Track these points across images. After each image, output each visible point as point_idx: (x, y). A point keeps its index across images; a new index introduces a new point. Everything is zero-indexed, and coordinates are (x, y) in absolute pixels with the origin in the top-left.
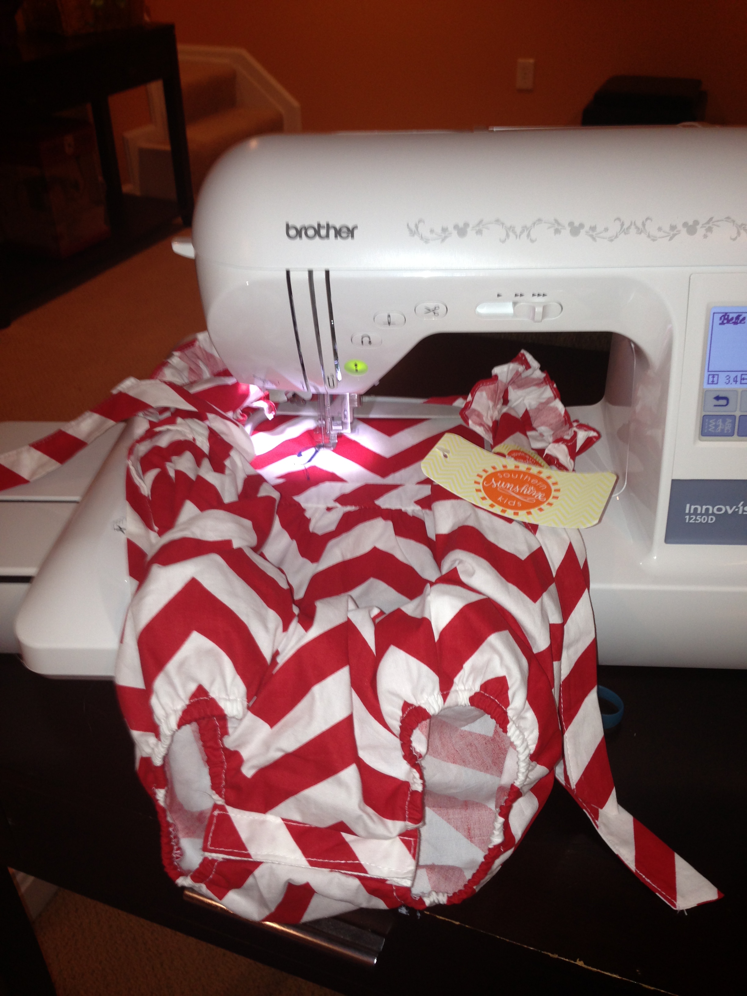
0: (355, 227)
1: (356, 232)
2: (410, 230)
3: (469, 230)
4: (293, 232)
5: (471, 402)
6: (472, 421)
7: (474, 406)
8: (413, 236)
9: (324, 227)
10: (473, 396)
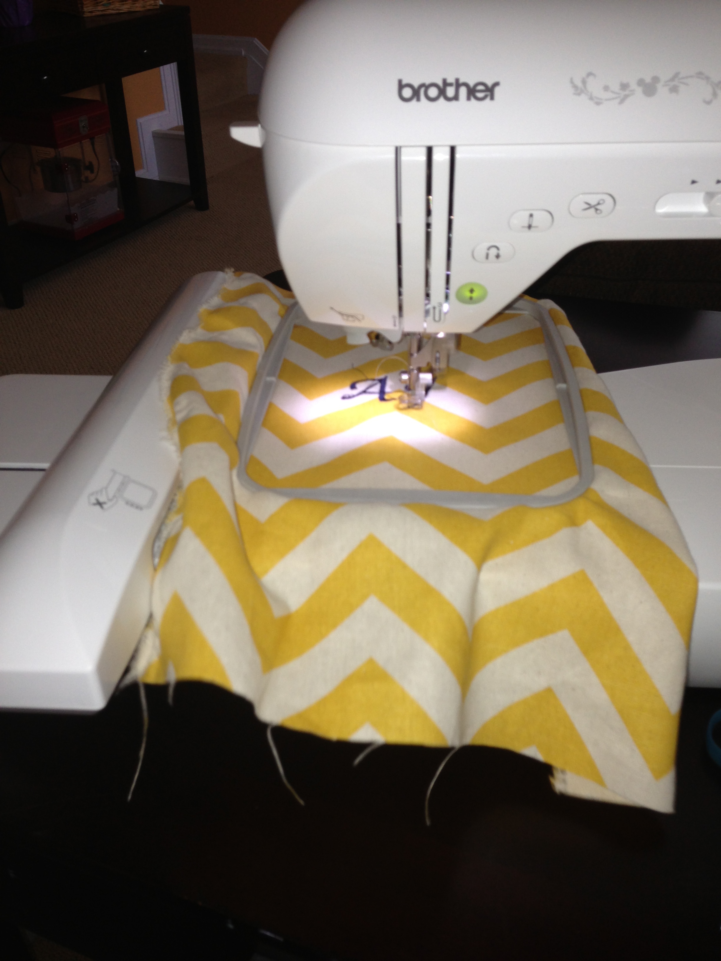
0: (497, 84)
1: (497, 90)
2: (575, 87)
3: (659, 86)
4: (407, 93)
8: (579, 94)
9: (451, 85)
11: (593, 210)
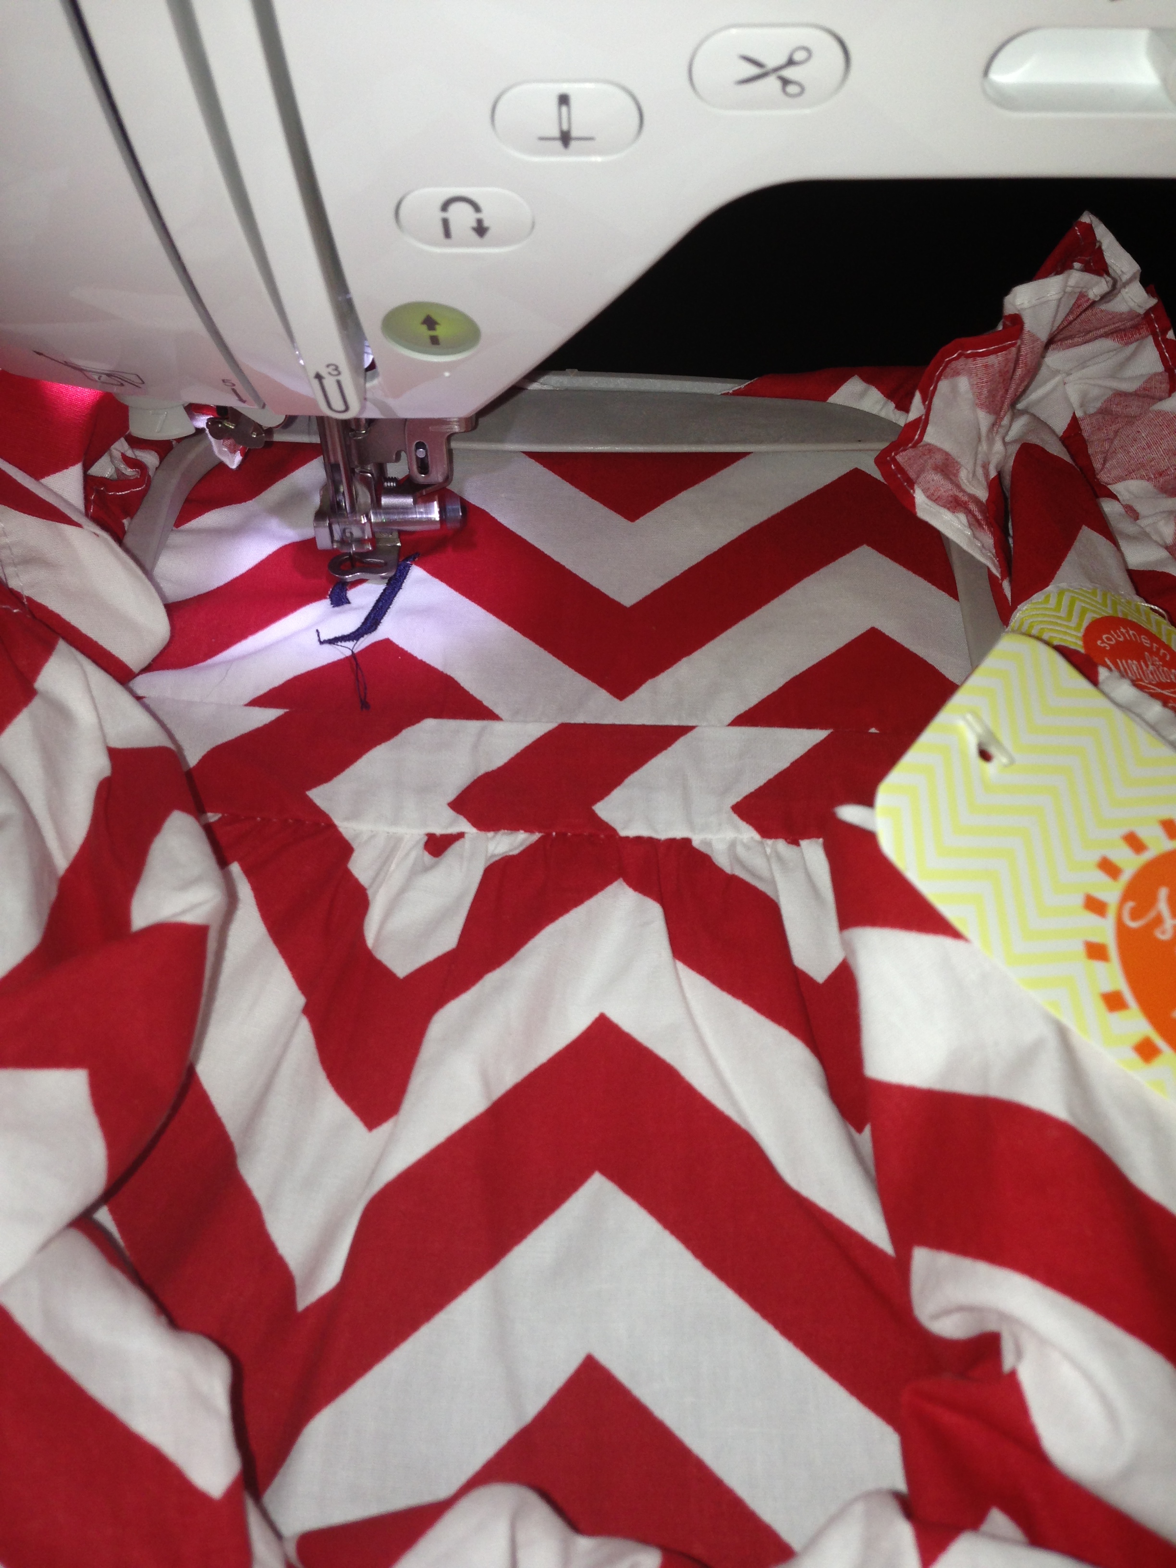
5: (921, 424)
6: (925, 491)
7: (932, 436)
10: (928, 399)
11: (772, 83)
